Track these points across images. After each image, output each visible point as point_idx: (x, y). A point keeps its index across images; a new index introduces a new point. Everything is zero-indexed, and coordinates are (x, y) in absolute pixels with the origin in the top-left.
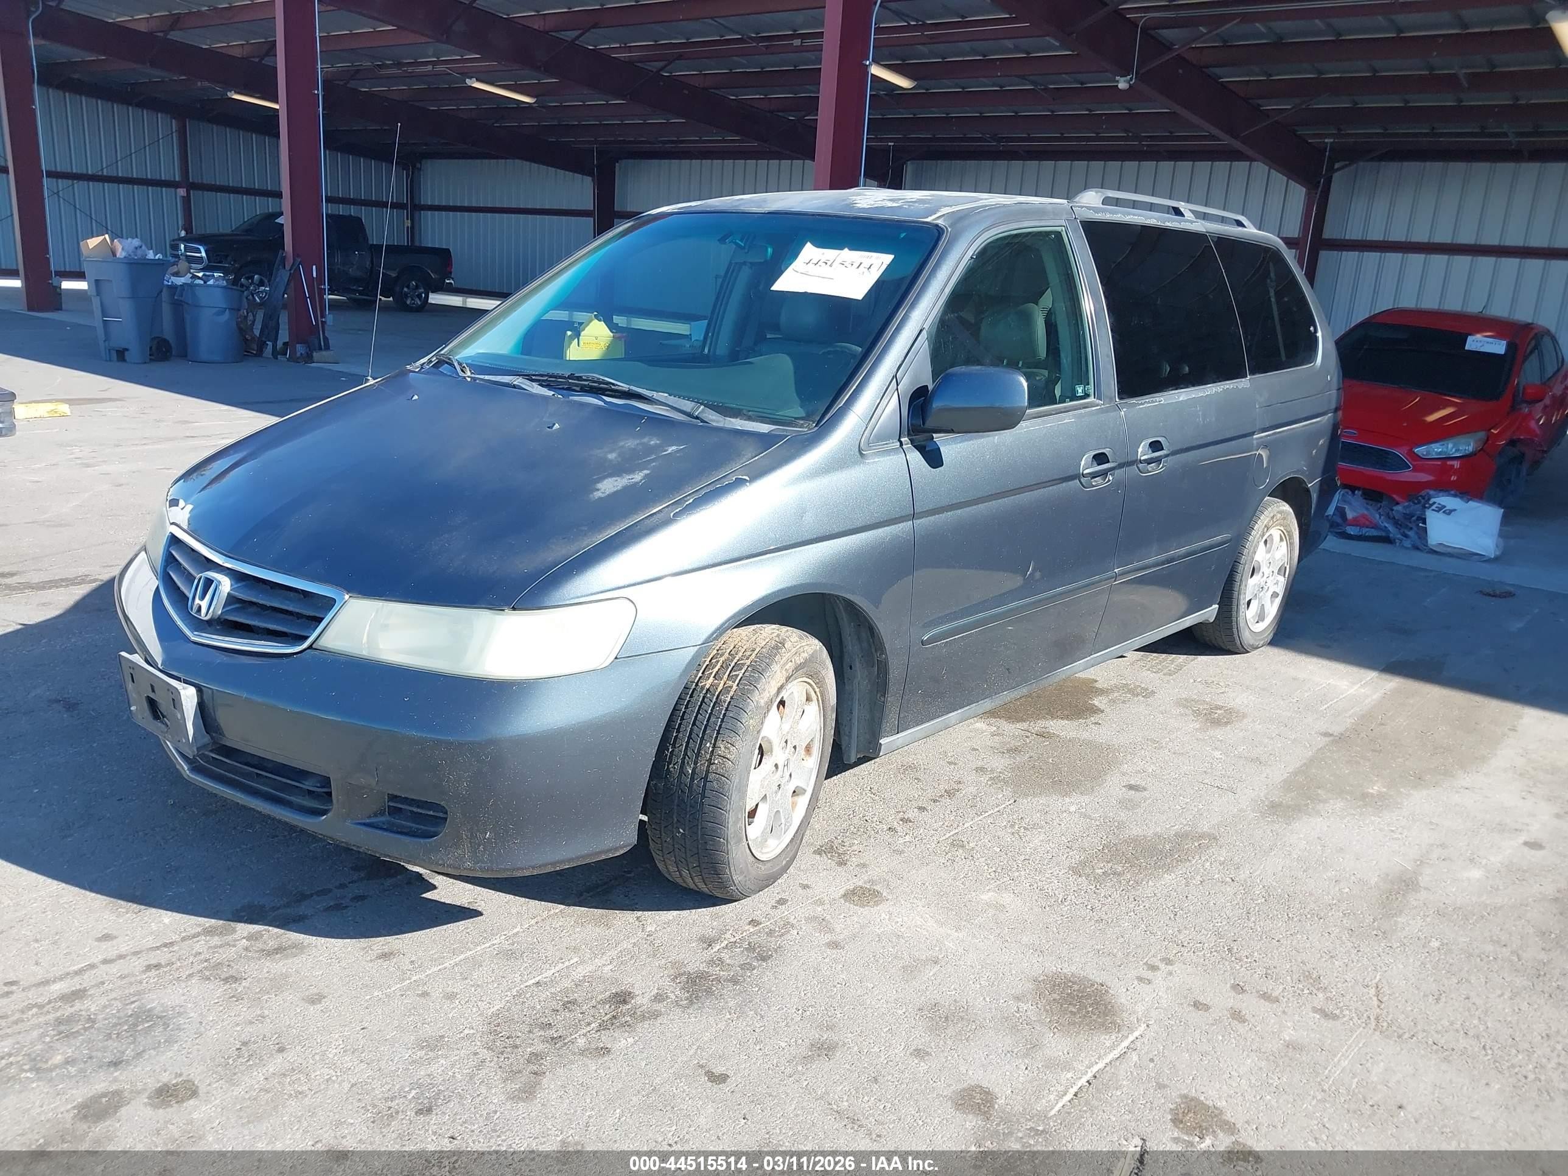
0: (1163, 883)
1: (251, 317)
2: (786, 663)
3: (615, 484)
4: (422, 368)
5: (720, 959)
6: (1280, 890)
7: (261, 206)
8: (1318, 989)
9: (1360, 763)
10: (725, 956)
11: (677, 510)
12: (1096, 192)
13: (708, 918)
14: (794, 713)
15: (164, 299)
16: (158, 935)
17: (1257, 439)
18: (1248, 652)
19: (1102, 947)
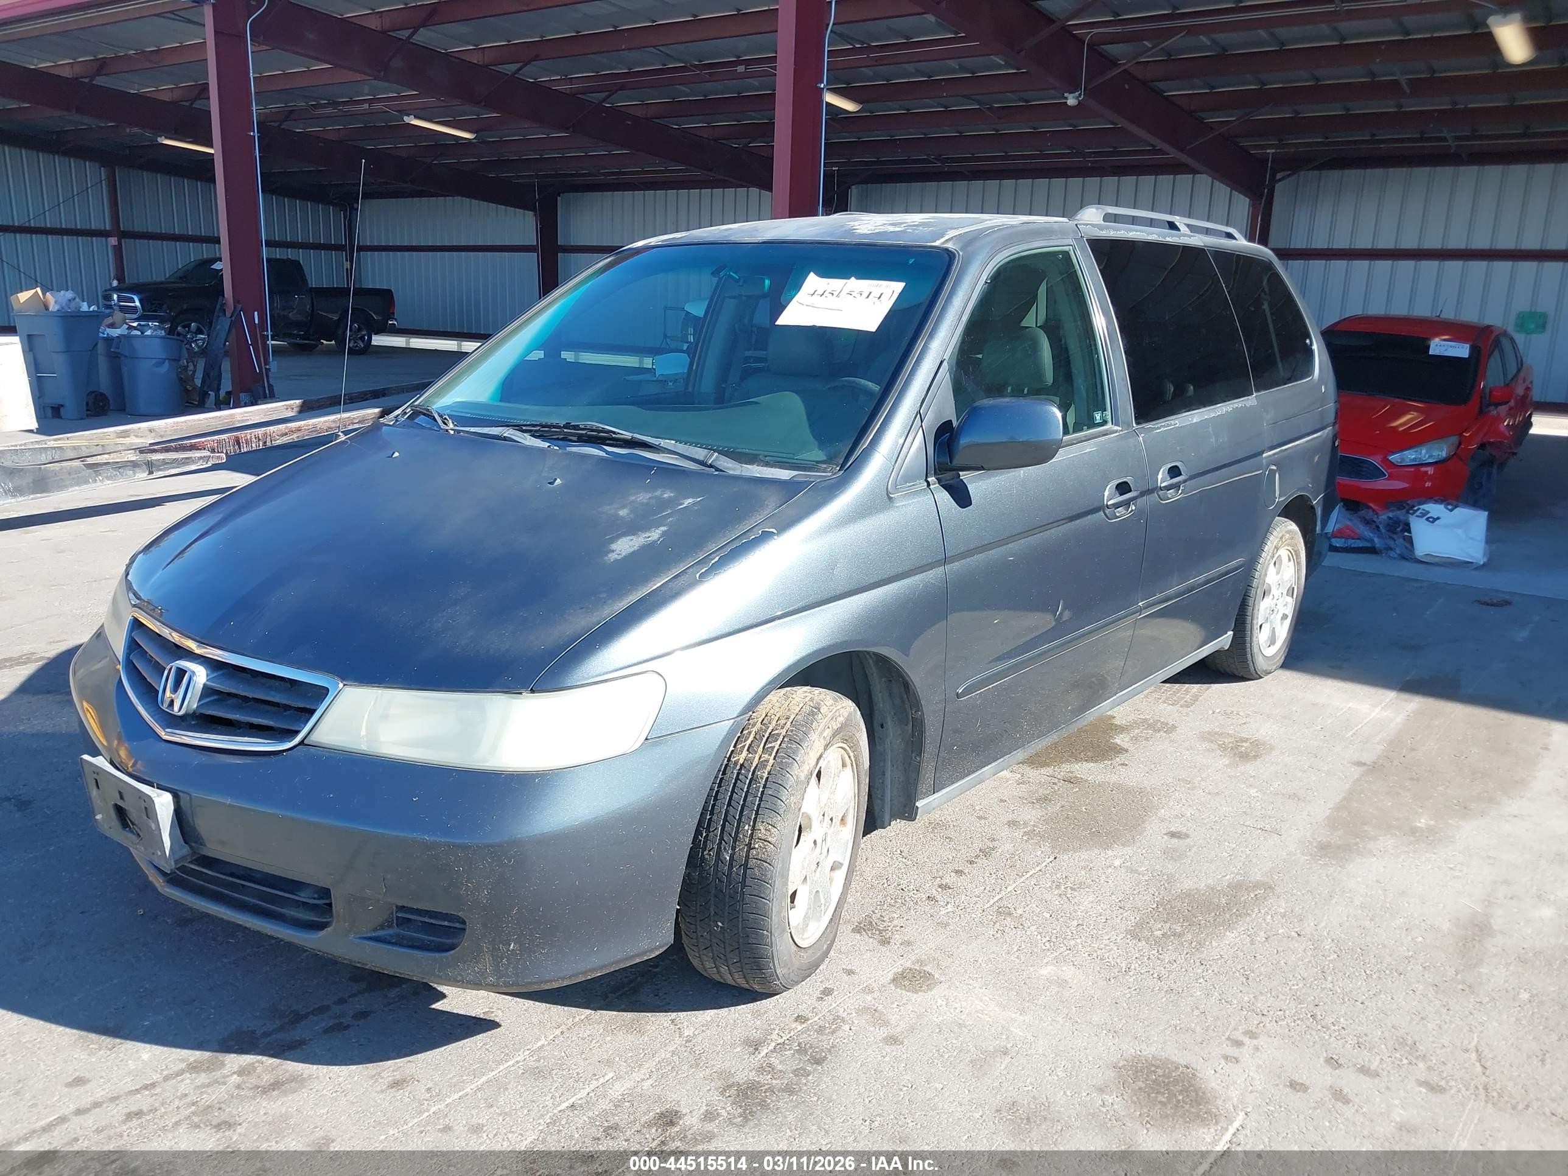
0: (1227, 942)
1: (191, 367)
2: (824, 730)
3: (631, 543)
4: (397, 421)
5: (770, 1065)
6: (1350, 944)
7: (196, 252)
8: (1417, 1058)
9: (1400, 794)
10: (774, 1060)
11: (703, 571)
12: (1097, 209)
13: (749, 1016)
14: (831, 783)
15: (99, 352)
16: (137, 1076)
17: (1266, 458)
18: (1262, 678)
19: (1178, 1022)
